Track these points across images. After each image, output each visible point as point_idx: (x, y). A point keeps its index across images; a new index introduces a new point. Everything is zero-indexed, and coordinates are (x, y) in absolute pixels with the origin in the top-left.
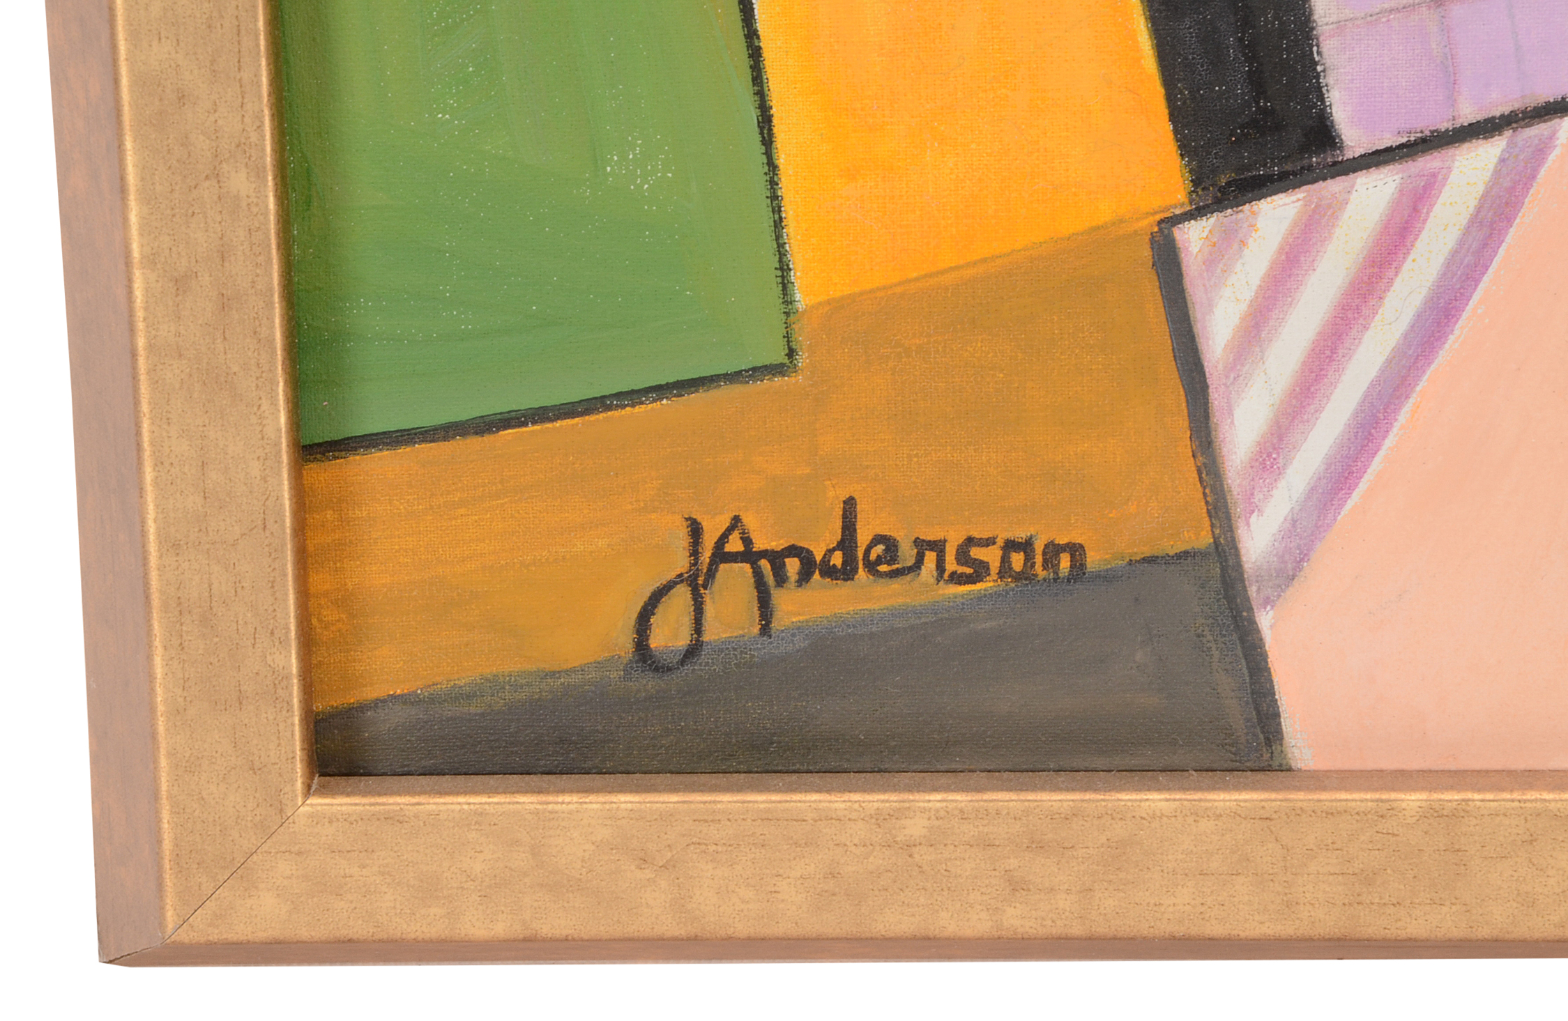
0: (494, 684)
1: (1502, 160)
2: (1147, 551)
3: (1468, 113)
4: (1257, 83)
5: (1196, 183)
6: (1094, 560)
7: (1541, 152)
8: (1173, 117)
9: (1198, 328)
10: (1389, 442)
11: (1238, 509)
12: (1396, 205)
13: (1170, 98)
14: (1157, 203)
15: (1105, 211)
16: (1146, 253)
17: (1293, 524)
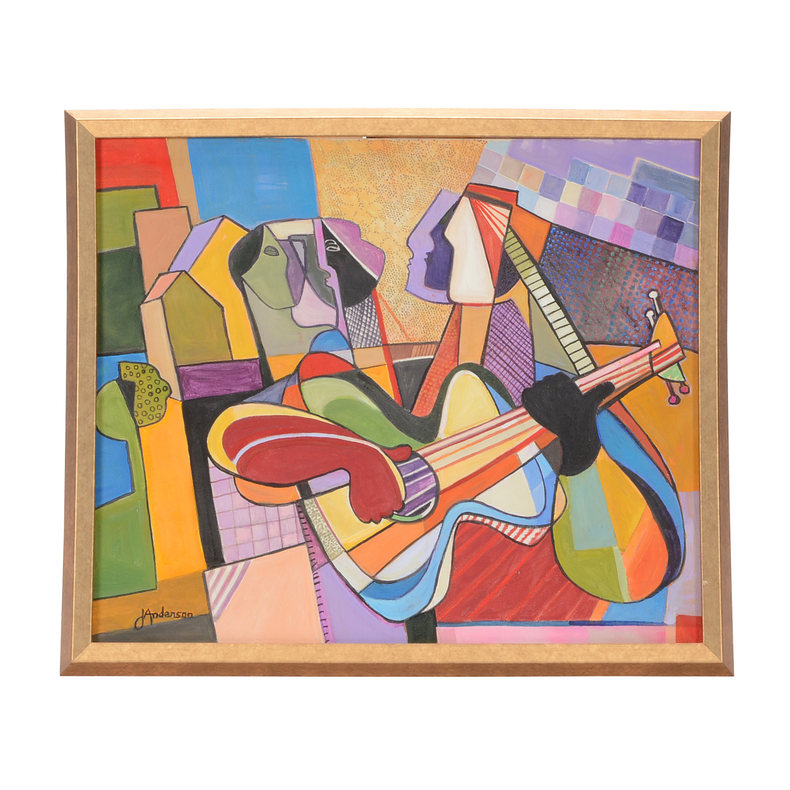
0: (116, 631)
1: (244, 565)
2: (201, 614)
3: (240, 559)
4: (215, 554)
5: (208, 566)
6: (194, 615)
7: (249, 564)
8: (205, 558)
9: (208, 585)
10: (231, 600)
11: (212, 609)
12: (232, 570)
13: (205, 555)
14: (203, 569)
15: (196, 570)
16: (201, 575)
17: (219, 611)
